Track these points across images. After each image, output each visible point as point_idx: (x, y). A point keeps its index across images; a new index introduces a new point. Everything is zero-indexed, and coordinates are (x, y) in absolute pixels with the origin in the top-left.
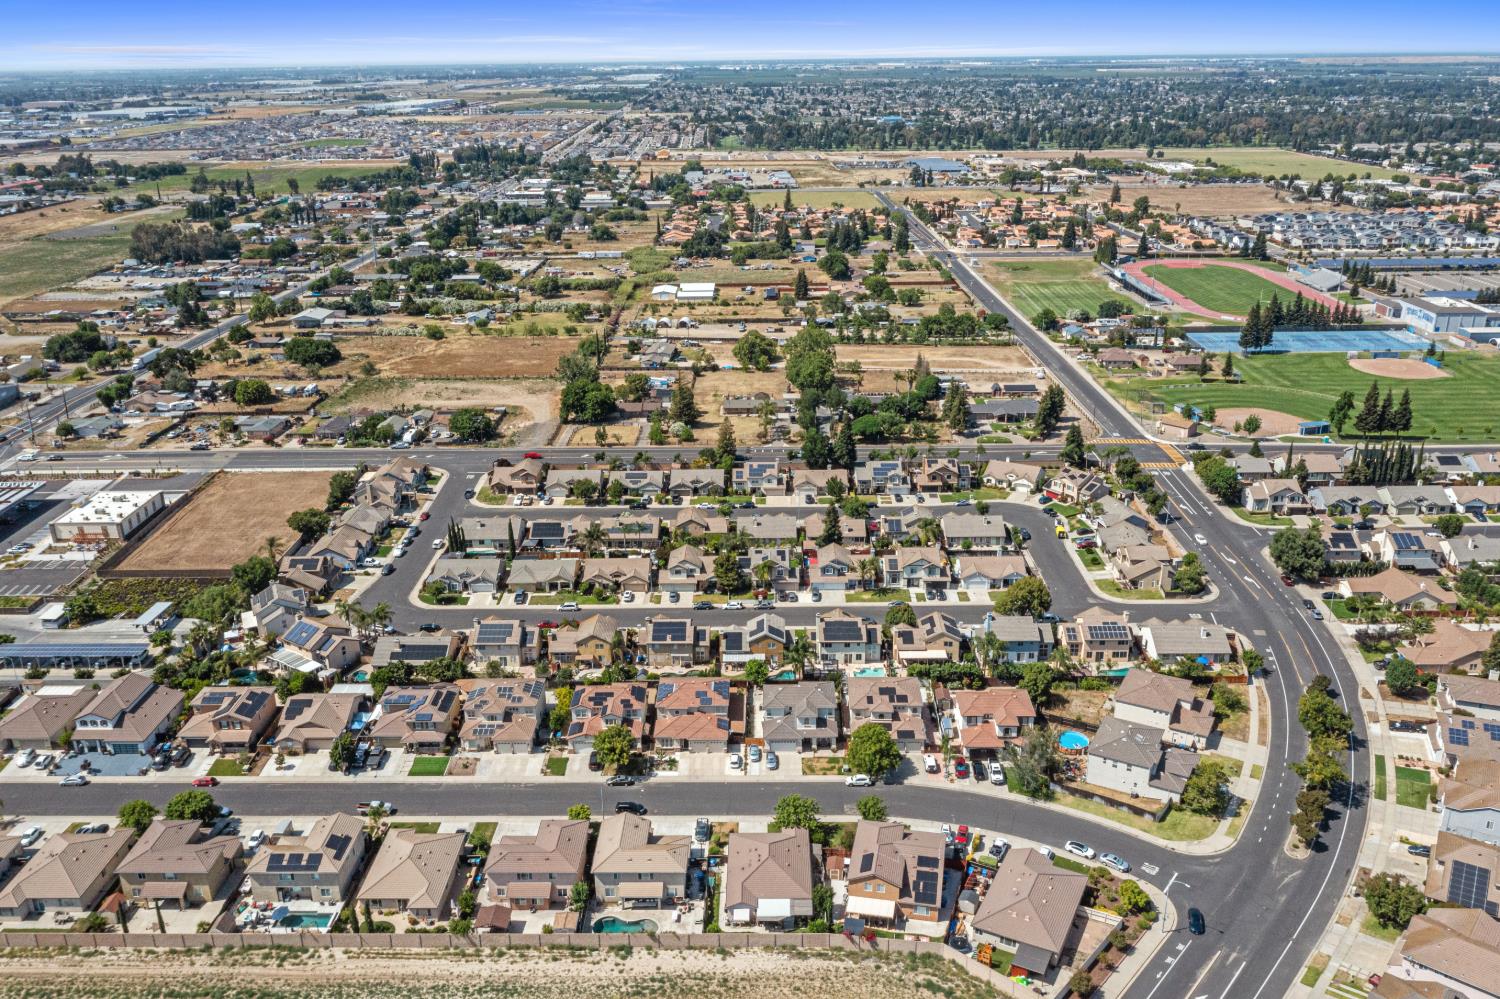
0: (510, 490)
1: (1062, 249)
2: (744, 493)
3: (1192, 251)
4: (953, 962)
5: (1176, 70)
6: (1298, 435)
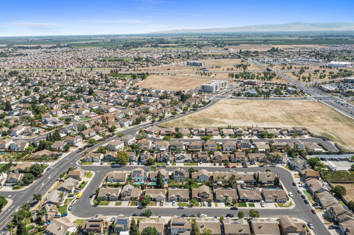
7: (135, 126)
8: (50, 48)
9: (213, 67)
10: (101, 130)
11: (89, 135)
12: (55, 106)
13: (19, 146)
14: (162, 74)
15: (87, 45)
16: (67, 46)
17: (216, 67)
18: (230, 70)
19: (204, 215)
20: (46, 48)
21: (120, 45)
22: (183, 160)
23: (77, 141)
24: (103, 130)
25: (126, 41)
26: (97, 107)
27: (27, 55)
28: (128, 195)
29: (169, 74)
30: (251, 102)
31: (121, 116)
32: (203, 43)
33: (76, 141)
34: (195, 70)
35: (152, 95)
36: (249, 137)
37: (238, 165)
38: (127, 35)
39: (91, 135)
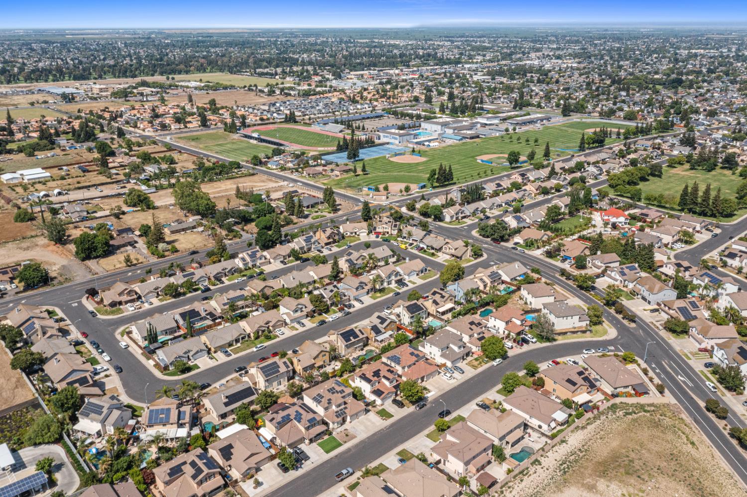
0: (120, 303)
1: (202, 128)
2: (250, 268)
3: (260, 122)
4: (621, 403)
5: (110, 36)
6: (418, 190)
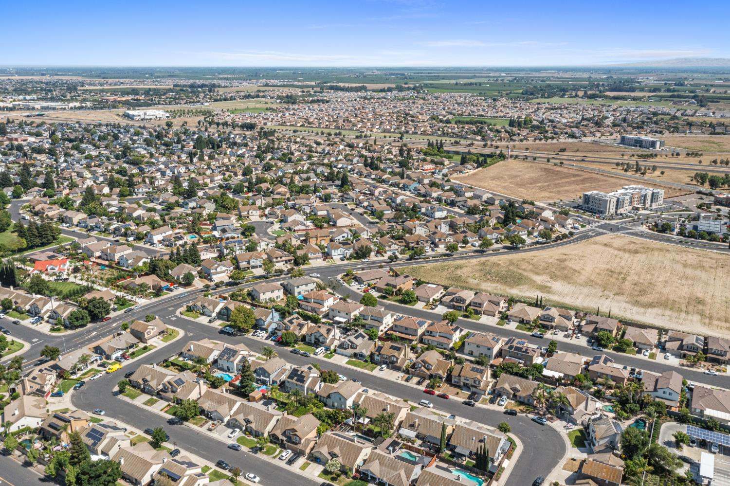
7: (353, 261)
8: (382, 91)
9: (678, 154)
10: (277, 258)
11: (249, 263)
12: (260, 200)
13: (129, 262)
14: (535, 159)
15: (456, 87)
16: (414, 89)
17: (688, 154)
18: (719, 164)
19: (255, 477)
20: (374, 91)
21: (516, 92)
22: (351, 351)
23: (219, 270)
24: (281, 257)
25: (542, 81)
26: (324, 213)
27: (327, 102)
28: (173, 392)
29: (548, 161)
30: (679, 252)
31: (343, 237)
32: (725, 92)
33: (216, 269)
34: (625, 157)
35: (457, 202)
36: (565, 336)
37: (458, 393)
38: (559, 70)
39: (252, 264)
